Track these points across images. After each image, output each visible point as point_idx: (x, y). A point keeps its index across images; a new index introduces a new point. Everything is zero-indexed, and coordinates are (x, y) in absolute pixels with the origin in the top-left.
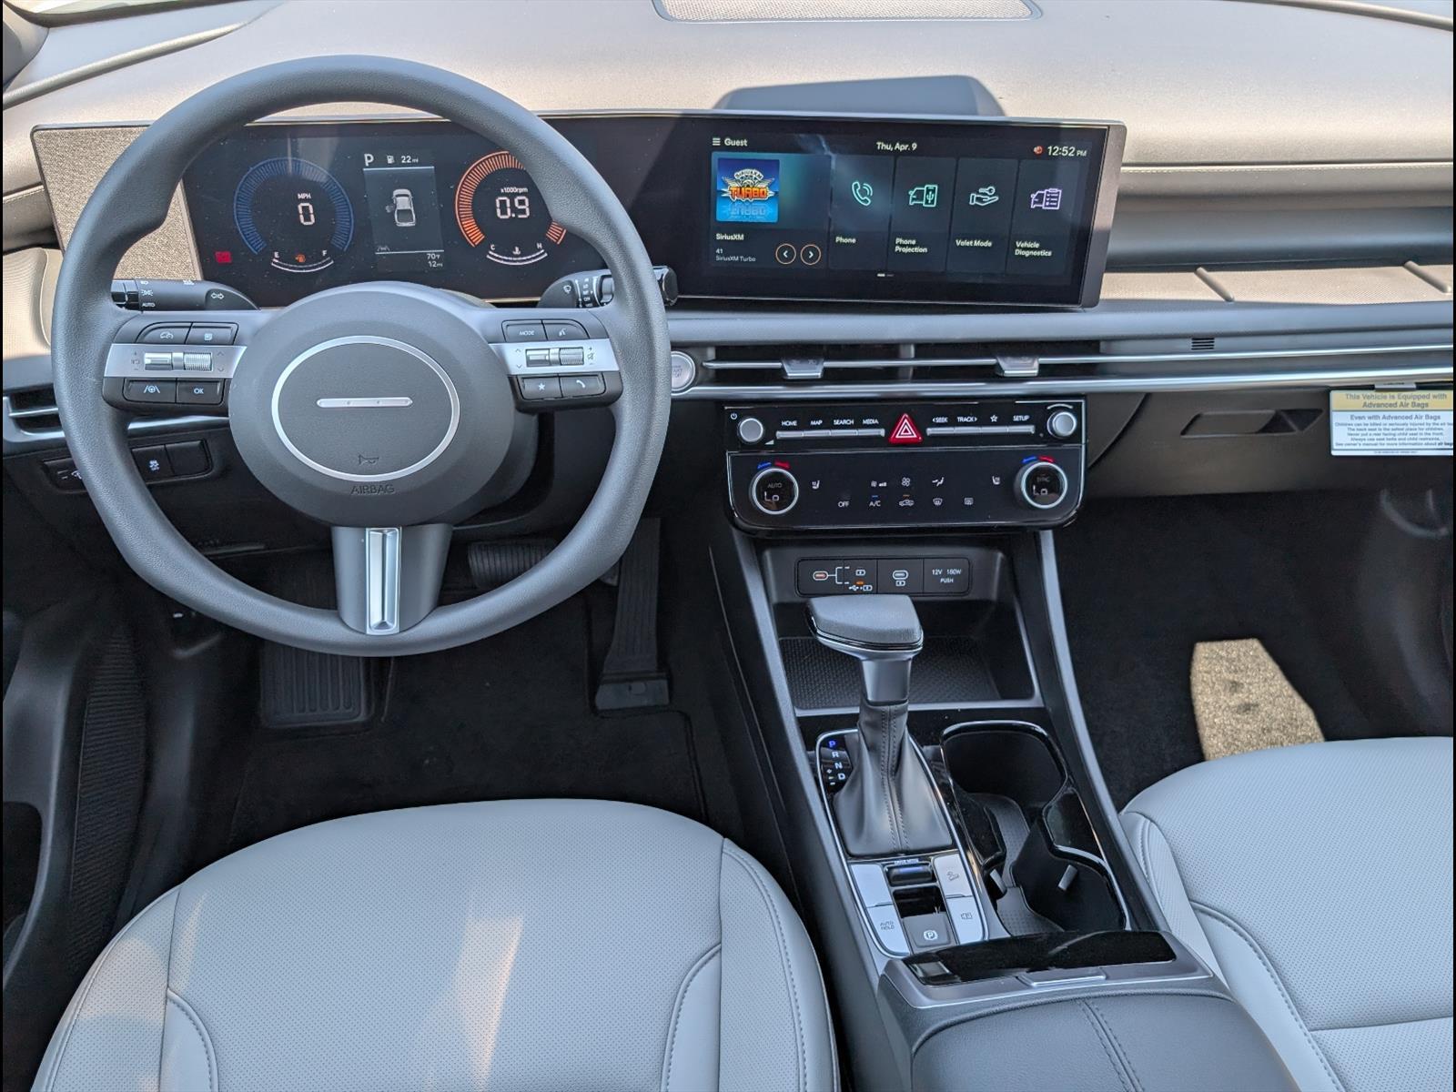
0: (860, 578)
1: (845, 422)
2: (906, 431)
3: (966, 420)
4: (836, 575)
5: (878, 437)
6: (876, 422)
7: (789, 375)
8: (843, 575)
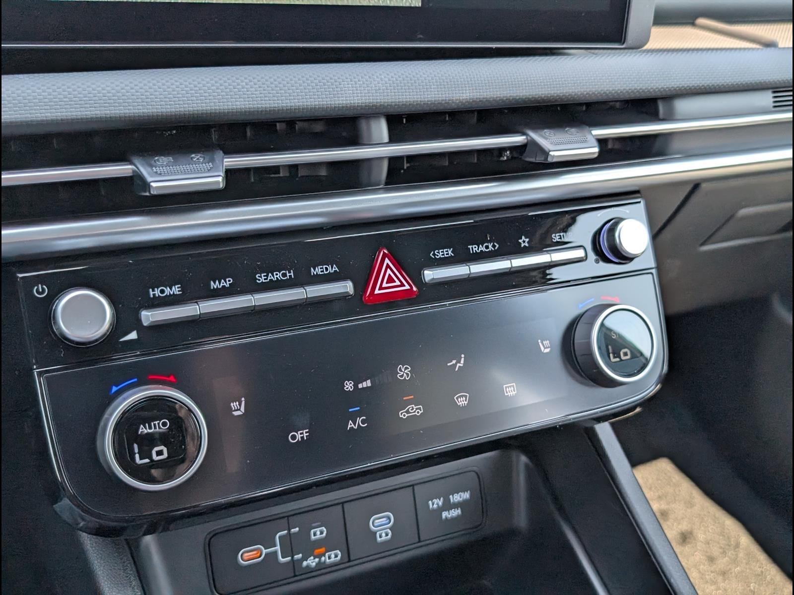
0: (319, 543)
1: (278, 276)
2: (390, 280)
3: (482, 248)
4: (278, 548)
5: (343, 298)
6: (335, 268)
7: (154, 185)
8: (289, 547)
